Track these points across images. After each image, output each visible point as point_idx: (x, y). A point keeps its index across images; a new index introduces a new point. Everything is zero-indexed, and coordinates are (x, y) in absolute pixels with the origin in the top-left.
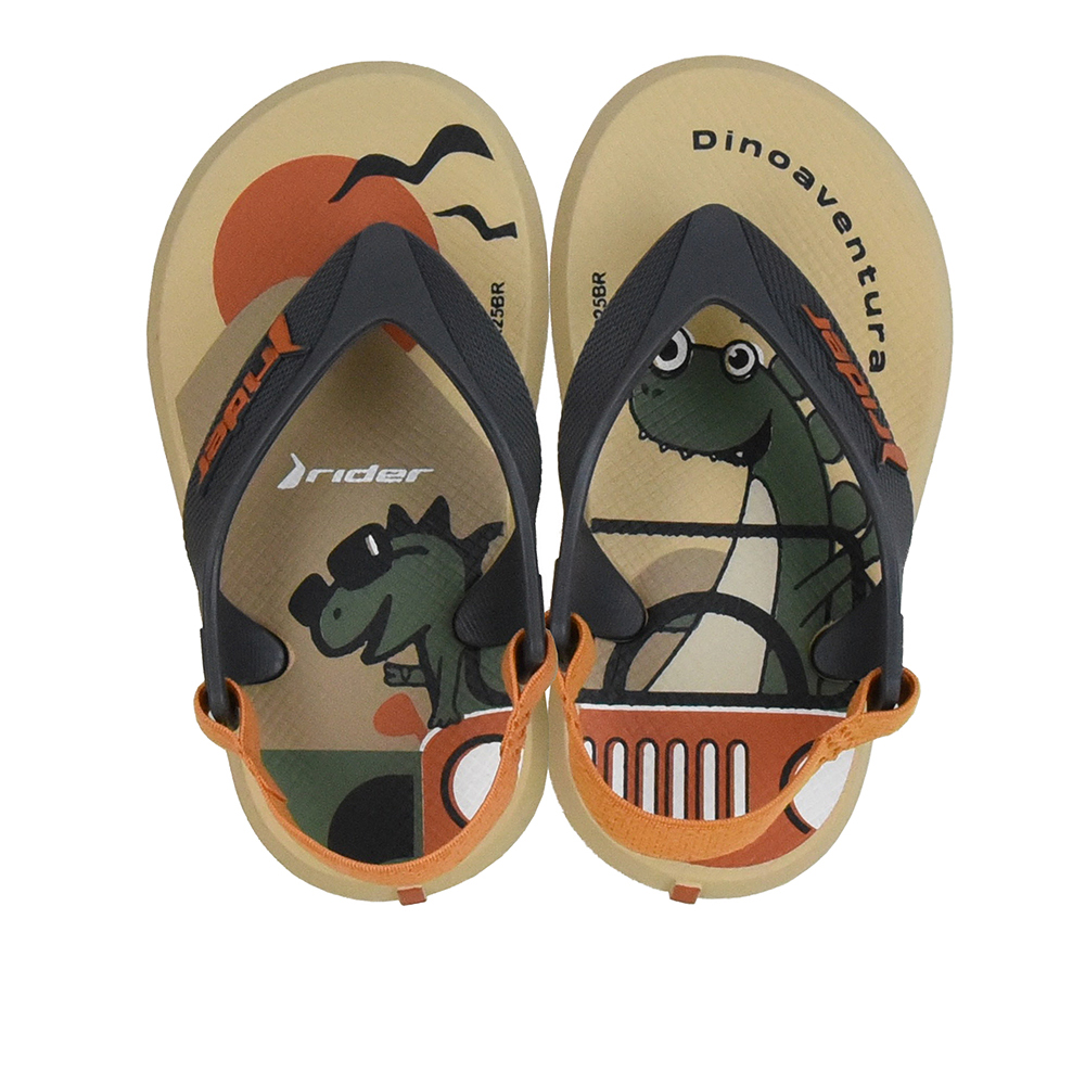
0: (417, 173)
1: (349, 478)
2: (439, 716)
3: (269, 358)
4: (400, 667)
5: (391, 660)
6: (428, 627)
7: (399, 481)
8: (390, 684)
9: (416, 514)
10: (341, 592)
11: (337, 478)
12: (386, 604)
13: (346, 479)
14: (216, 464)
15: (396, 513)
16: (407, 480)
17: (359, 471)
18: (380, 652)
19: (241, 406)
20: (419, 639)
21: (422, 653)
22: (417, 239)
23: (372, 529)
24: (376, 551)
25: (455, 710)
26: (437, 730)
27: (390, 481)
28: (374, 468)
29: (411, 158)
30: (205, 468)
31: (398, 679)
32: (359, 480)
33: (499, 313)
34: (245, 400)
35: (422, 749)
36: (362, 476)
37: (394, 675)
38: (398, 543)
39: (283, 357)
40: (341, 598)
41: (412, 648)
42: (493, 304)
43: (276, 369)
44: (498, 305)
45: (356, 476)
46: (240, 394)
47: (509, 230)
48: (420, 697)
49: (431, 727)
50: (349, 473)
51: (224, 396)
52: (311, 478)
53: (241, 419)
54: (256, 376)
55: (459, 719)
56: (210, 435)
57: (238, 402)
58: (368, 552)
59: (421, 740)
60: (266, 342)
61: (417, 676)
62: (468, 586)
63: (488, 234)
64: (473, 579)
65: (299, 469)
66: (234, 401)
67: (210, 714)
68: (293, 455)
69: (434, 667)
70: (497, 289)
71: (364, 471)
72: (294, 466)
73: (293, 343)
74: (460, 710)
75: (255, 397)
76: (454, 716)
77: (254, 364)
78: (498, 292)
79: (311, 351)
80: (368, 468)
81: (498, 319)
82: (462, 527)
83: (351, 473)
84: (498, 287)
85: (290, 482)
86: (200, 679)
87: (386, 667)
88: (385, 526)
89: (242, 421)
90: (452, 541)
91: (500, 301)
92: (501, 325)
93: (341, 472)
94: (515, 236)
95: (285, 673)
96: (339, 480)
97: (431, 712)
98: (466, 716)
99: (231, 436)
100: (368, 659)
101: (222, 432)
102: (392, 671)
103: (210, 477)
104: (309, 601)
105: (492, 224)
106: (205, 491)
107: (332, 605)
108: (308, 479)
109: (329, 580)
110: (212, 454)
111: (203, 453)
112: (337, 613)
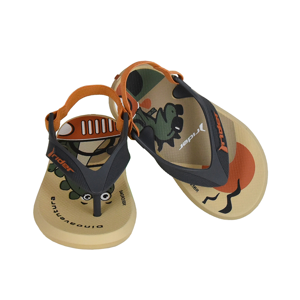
0: (229, 197)
1: (192, 136)
2: (140, 111)
3: (223, 143)
4: (154, 112)
5: (157, 112)
6: (156, 123)
7: (183, 143)
8: (153, 108)
9: (175, 140)
10: (176, 116)
11: (194, 134)
12: (166, 121)
13: (192, 135)
14: (214, 117)
15: (179, 137)
16: (182, 144)
17: (192, 138)
18: (160, 112)
19: (219, 131)
20: (155, 120)
21: (153, 118)
22: (218, 186)
23: (180, 131)
24: (176, 128)
25: (139, 114)
26: (138, 108)
27: (185, 142)
28: (189, 141)
29: (232, 199)
30: (216, 115)
31: (152, 110)
32: (190, 137)
33: (193, 186)
34: (220, 132)
35: (138, 102)
36: (190, 138)
37: (154, 110)
38: (174, 132)
39: (220, 146)
40: (174, 115)
41: (155, 118)
42: (195, 187)
43: (220, 142)
44: (195, 188)
45: (191, 137)
46: (221, 133)
47: (204, 202)
48: (146, 111)
49: (140, 107)
50: (193, 137)
51: (224, 130)
52: (198, 130)
53: (218, 129)
54: (222, 138)
55: (136, 113)
56: (220, 121)
57: (221, 131)
58: (177, 127)
59: (139, 104)
60: (226, 145)
61: (150, 114)
62: (155, 136)
63: (207, 198)
64: (156, 138)
65: (202, 129)
66: (222, 131)
67: (178, 76)
68: (205, 131)
69: (149, 118)
70: (197, 190)
71: (191, 139)
72: (203, 129)
73: (221, 150)
74: (138, 115)
75: (219, 135)
76: (137, 113)
77: (224, 140)
78: (196, 190)
79: (217, 151)
80: (191, 140)
81: (192, 185)
82: (166, 145)
83: (192, 137)
84: (197, 191)
85: (201, 126)
86: (184, 80)
87: (156, 111)
88: (179, 133)
89: (217, 129)
90: (165, 141)
91: (195, 189)
92: (191, 185)
93: (194, 135)
94: (203, 202)
95: (172, 94)
96: (193, 134)
97: (142, 110)
98: (135, 115)
99: (216, 124)
100: (160, 109)
101: (219, 124)
102: (155, 111)
103: (213, 115)
104: (179, 109)
105: (208, 200)
106: (212, 111)
107: (175, 112)
108: (199, 129)
109: (179, 116)
110: (217, 118)
111: (218, 117)
112: (173, 112)
